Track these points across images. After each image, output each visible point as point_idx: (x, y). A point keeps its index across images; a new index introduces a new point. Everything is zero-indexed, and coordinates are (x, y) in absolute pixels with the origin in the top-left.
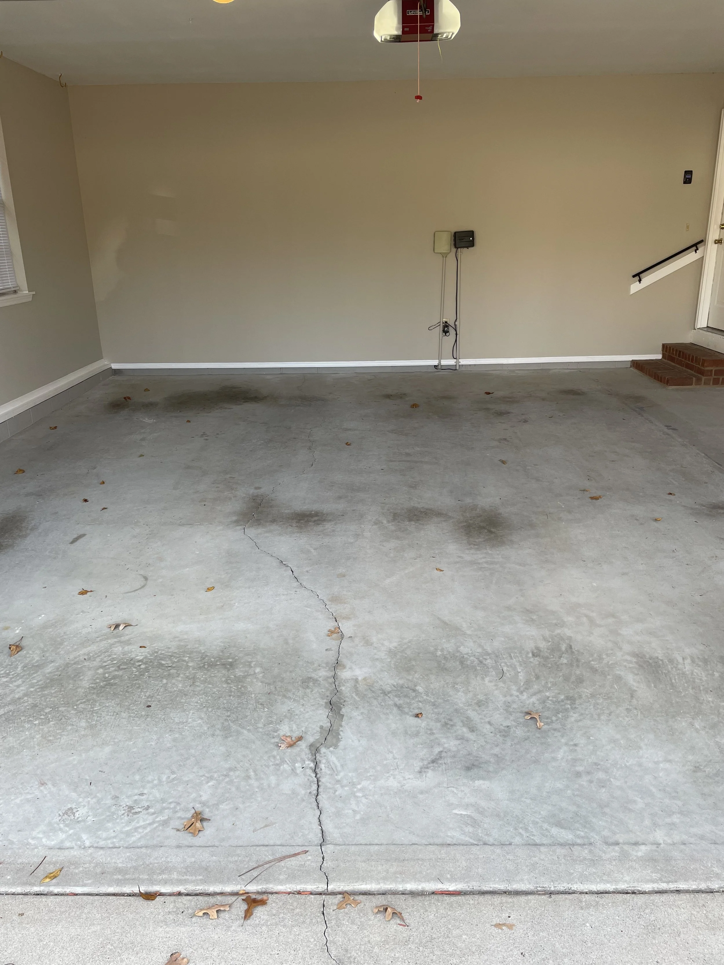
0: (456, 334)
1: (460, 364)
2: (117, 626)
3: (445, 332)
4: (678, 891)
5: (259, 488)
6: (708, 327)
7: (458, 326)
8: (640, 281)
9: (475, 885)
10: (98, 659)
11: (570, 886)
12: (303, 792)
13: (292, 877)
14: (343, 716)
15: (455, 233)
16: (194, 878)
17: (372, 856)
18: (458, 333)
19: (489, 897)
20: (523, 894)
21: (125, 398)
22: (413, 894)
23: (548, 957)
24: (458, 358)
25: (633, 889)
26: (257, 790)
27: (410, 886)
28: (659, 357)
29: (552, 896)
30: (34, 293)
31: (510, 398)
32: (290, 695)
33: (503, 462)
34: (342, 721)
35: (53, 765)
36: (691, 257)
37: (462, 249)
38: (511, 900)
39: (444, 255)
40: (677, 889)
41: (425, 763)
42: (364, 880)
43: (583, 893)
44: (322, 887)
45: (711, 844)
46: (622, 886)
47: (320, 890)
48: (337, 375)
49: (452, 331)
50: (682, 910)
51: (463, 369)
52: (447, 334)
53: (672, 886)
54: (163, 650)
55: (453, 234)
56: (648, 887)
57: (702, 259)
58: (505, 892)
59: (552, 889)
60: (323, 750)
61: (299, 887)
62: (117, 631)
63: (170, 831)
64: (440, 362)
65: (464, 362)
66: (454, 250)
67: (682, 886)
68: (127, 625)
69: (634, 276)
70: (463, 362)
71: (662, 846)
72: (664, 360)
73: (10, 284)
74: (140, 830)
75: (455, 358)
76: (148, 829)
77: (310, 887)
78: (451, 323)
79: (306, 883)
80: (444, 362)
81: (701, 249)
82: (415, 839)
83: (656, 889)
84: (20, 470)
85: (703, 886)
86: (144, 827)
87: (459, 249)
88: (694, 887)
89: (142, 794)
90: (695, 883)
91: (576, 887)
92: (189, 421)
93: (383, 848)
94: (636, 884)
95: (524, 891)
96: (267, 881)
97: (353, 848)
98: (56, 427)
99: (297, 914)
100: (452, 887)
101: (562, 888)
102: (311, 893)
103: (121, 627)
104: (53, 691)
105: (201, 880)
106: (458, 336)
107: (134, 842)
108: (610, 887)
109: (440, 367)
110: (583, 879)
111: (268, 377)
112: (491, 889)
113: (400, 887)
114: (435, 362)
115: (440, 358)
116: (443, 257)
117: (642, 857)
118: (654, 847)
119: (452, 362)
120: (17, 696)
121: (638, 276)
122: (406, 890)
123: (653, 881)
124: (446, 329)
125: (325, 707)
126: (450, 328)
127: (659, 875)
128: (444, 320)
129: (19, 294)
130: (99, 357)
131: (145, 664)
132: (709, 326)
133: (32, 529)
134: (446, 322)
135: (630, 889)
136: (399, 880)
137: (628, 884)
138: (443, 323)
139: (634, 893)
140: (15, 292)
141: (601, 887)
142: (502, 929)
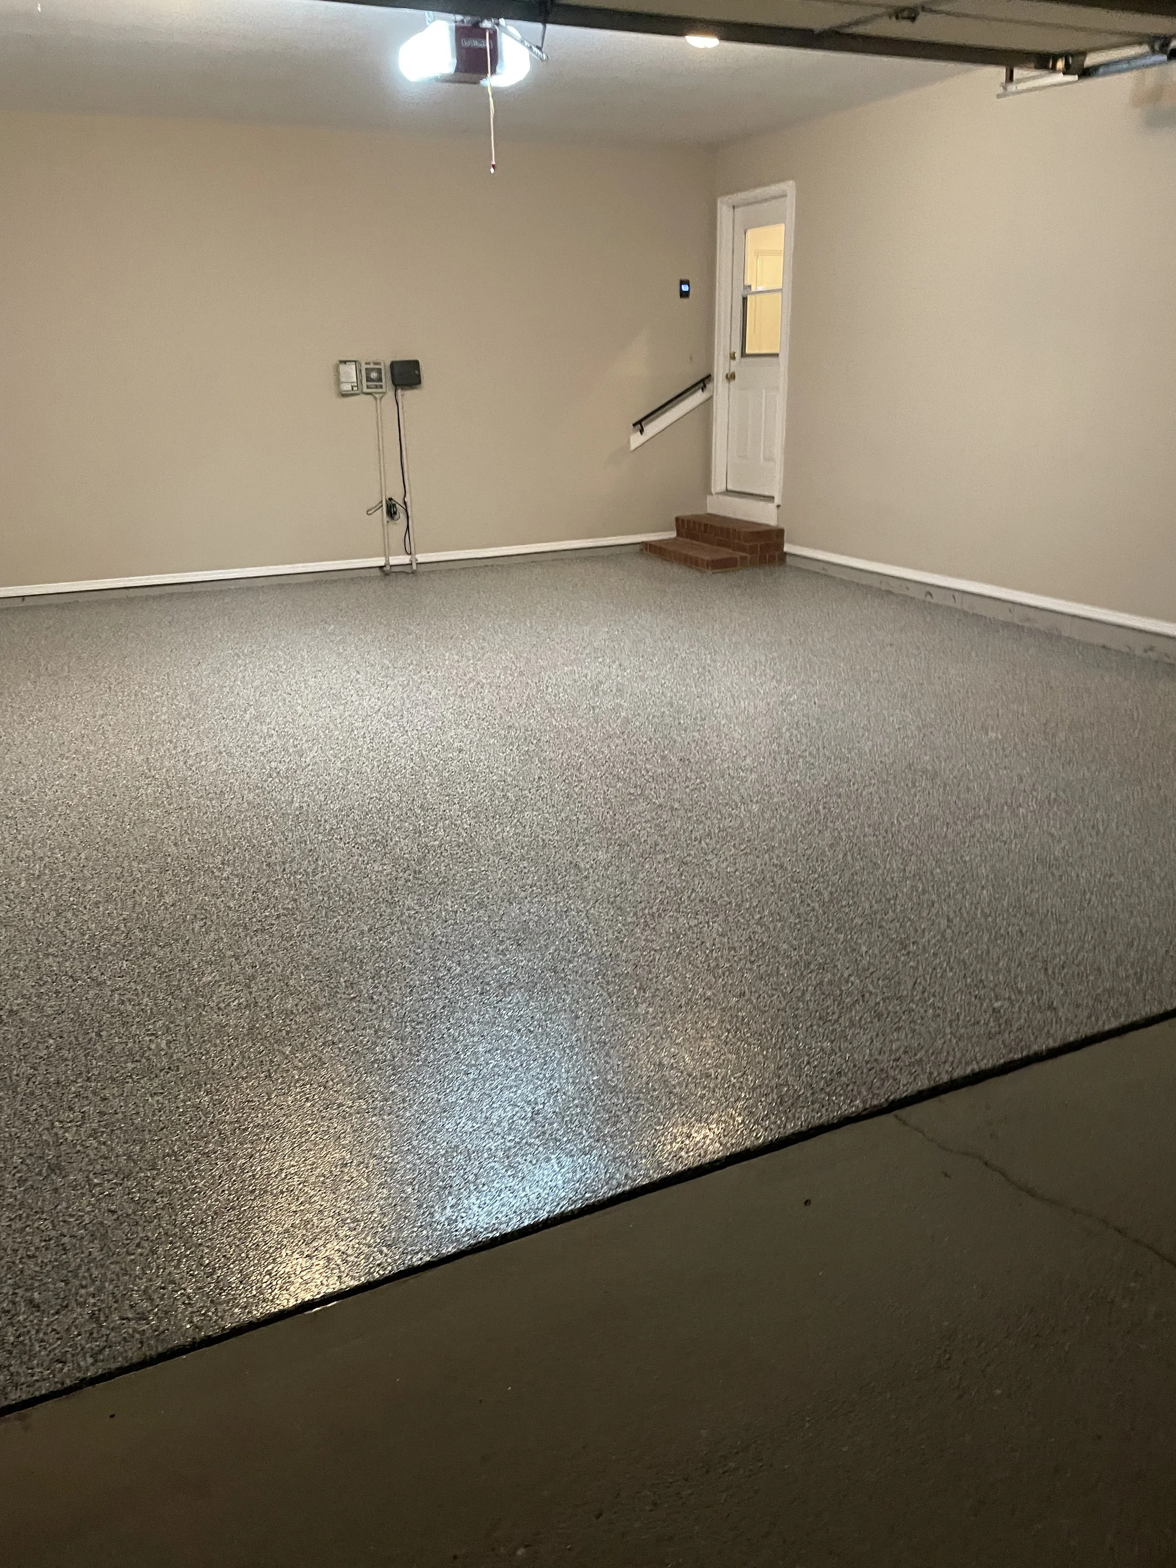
0: (408, 517)
1: (417, 561)
3: (391, 515)
6: (727, 490)
7: (409, 504)
8: (642, 431)
18: (410, 515)
24: (413, 552)
28: (673, 534)
36: (698, 397)
37: (404, 390)
39: (378, 397)
49: (400, 510)
51: (423, 569)
52: (394, 518)
55: (389, 365)
57: (711, 398)
64: (388, 561)
65: (423, 558)
66: (392, 390)
69: (634, 425)
70: (421, 558)
72: (681, 539)
75: (409, 552)
78: (398, 499)
80: (394, 560)
81: (709, 386)
87: (400, 389)
106: (410, 519)
109: (387, 568)
114: (381, 562)
115: (386, 555)
116: (376, 399)
119: (406, 559)
121: (640, 425)
124: (391, 512)
126: (398, 508)
128: (388, 496)
132: (730, 488)
134: (390, 499)
138: (387, 501)
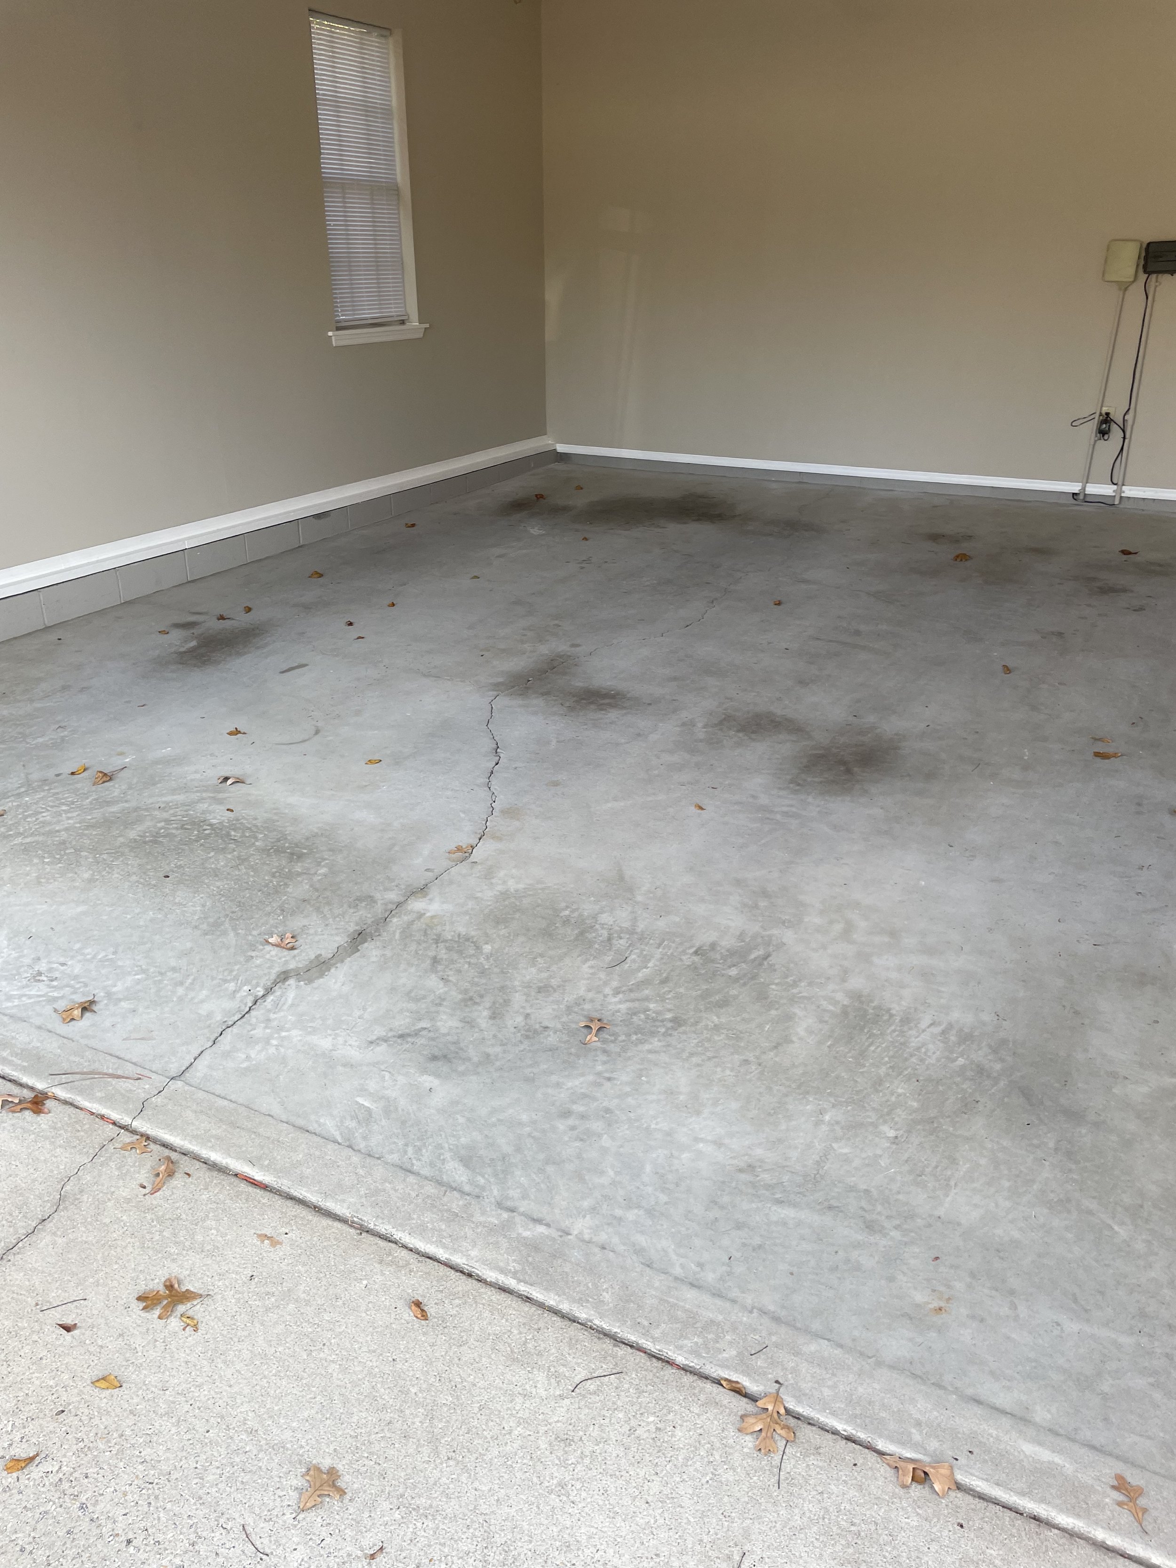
0: (1124, 438)
1: (1123, 495)
2: (226, 779)
3: (1103, 433)
4: (528, 1299)
5: (578, 645)
7: (1130, 423)
9: (284, 1184)
10: (172, 812)
11: (394, 1231)
12: (218, 1018)
13: (108, 1100)
14: (359, 950)
15: (1149, 244)
16: (19, 1062)
17: (210, 1109)
18: (1128, 436)
19: (290, 1205)
20: (331, 1217)
21: (536, 496)
22: (214, 1167)
23: (277, 1293)
24: (1120, 483)
25: (470, 1269)
26: (175, 999)
27: (215, 1156)
29: (364, 1234)
30: (427, 325)
31: (1160, 565)
32: (326, 910)
33: (1007, 670)
34: (350, 956)
35: (18, 908)
37: (1160, 275)
38: (310, 1218)
39: (1124, 287)
40: (529, 1295)
41: (390, 1034)
42: (171, 1127)
43: (407, 1248)
44: (126, 1120)
45: (642, 1263)
46: (458, 1259)
47: (123, 1122)
48: (890, 493)
49: (1116, 433)
50: (504, 1321)
51: (1125, 505)
52: (1106, 437)
53: (522, 1288)
54: (246, 819)
55: (1144, 246)
56: (491, 1275)
58: (315, 1207)
59: (372, 1226)
60: (292, 981)
61: (104, 1111)
62: (223, 785)
63: (48, 1010)
64: (1084, 488)
65: (1132, 492)
66: (1143, 277)
67: (537, 1294)
68: (239, 781)
70: (1130, 491)
71: (570, 1237)
73: (393, 311)
74: (24, 999)
75: (1115, 482)
76: (32, 1000)
77: (114, 1116)
78: (1117, 416)
79: (113, 1109)
80: (1093, 489)
82: (277, 1110)
83: (500, 1283)
84: (316, 573)
85: (565, 1307)
86: (30, 997)
87: (1154, 276)
88: (551, 1303)
89: (63, 964)
90: (556, 1297)
91: (400, 1235)
92: (585, 539)
93: (233, 1105)
94: (477, 1265)
95: (339, 1216)
96: (81, 1092)
97: (201, 1095)
98: (413, 525)
99: (77, 1138)
100: (258, 1176)
101: (383, 1230)
102: (114, 1123)
103: (229, 782)
104: (94, 833)
105: (24, 1067)
106: (1127, 441)
107: (7, 1008)
108: (442, 1254)
109: (1081, 497)
110: (421, 1230)
111: (774, 486)
112: (301, 1197)
113: (205, 1153)
114: (1075, 488)
115: (1085, 480)
116: (1121, 289)
117: (525, 1238)
118: (555, 1234)
119: (1107, 490)
120: (57, 828)
122: (209, 1159)
123: (502, 1271)
124: (1105, 426)
125: (348, 936)
126: (1114, 427)
127: (518, 1267)
128: (1105, 410)
129: (408, 326)
130: (541, 431)
131: (213, 829)
133: (258, 648)
134: (1107, 414)
135: (467, 1268)
136: (210, 1144)
137: (467, 1260)
138: (1101, 415)
139: (470, 1275)
140: (403, 322)
141: (431, 1249)
142: (263, 1242)
